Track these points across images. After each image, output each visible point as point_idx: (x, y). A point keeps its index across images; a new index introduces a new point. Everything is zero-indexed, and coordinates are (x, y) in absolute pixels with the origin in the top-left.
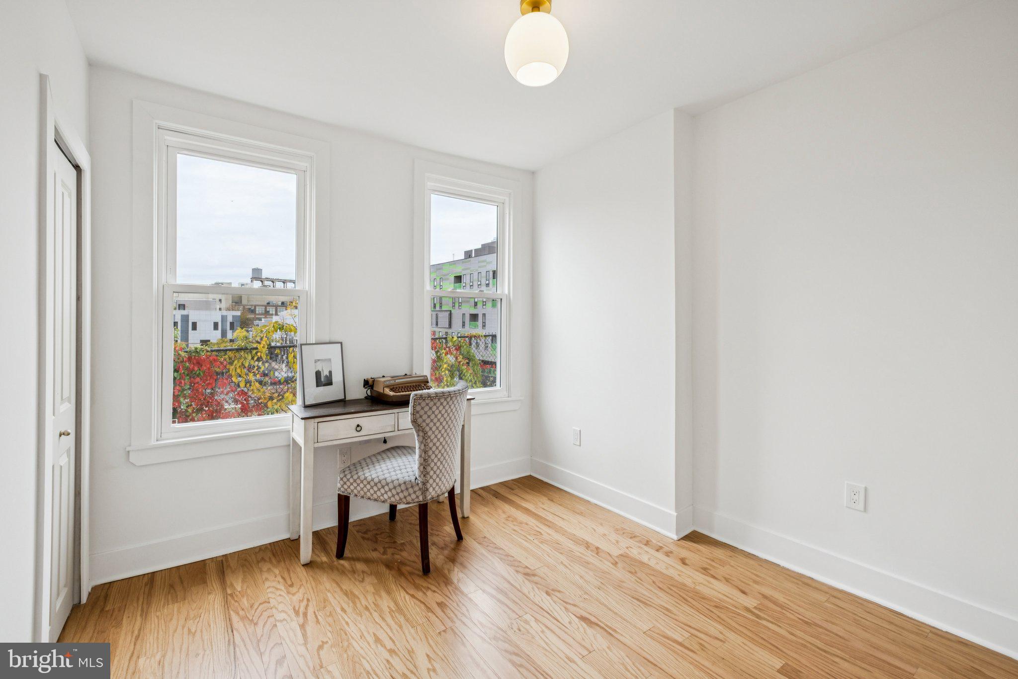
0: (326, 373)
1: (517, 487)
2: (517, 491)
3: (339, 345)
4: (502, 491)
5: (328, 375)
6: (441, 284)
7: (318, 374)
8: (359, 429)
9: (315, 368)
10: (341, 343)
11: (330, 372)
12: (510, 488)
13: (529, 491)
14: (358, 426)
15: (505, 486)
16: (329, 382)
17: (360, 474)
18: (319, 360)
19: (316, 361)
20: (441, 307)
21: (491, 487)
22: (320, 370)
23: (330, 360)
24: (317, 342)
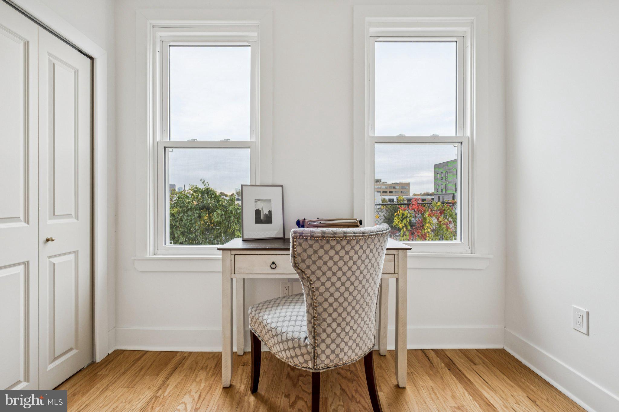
0: (266, 212)
1: (481, 362)
2: (480, 368)
3: (281, 188)
4: (460, 362)
5: (268, 213)
6: (447, 176)
7: (258, 212)
8: (273, 266)
9: (255, 207)
10: (282, 187)
11: (270, 212)
12: (471, 361)
13: (498, 373)
14: (273, 263)
15: (466, 356)
16: (268, 219)
17: (261, 314)
18: (259, 200)
19: (256, 201)
20: (446, 191)
21: (447, 353)
22: (260, 209)
23: (270, 201)
24: (261, 184)
